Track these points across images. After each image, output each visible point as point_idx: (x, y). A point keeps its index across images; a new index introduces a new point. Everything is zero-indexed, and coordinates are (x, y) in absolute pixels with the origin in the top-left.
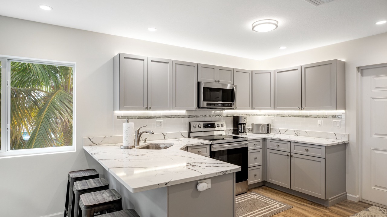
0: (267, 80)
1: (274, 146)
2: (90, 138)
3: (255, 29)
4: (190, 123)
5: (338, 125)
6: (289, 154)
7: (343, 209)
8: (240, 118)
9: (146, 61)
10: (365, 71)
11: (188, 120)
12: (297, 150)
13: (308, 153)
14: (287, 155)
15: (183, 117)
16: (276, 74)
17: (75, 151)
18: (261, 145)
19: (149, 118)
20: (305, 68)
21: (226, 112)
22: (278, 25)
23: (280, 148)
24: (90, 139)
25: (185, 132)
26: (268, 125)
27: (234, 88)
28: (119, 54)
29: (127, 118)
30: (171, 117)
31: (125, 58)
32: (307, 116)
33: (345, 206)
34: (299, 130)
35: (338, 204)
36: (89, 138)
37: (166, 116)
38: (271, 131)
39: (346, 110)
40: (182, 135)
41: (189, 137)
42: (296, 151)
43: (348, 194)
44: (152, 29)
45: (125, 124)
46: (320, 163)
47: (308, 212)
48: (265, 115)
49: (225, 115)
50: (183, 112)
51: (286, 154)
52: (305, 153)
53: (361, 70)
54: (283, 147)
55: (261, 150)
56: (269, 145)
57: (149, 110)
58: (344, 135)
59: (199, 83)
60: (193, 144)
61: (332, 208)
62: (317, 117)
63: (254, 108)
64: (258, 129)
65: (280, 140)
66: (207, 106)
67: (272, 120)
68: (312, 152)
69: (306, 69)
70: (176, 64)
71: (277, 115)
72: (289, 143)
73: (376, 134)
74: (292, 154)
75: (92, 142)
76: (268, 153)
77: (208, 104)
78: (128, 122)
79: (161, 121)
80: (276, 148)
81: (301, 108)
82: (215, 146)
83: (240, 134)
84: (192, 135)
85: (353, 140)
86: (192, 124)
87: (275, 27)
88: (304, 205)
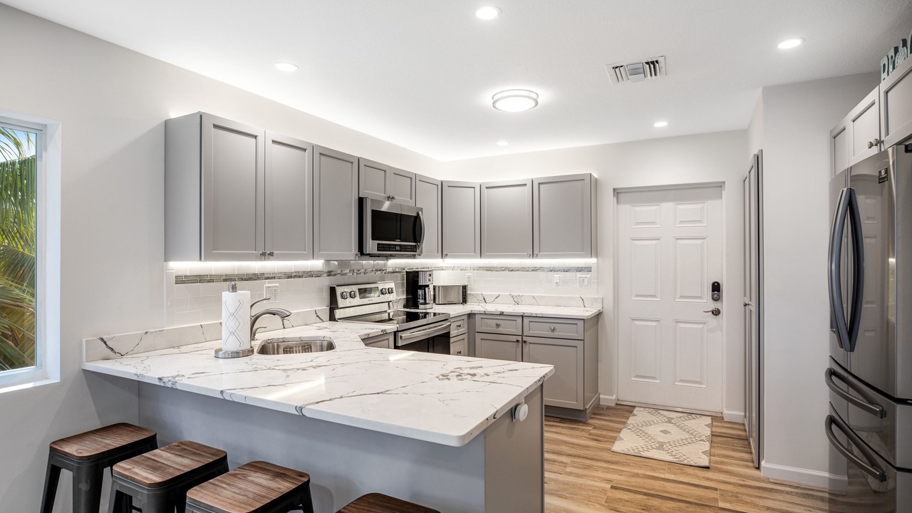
0: (467, 201)
1: (490, 325)
2: (104, 337)
3: (498, 105)
4: (334, 288)
5: (586, 283)
6: (520, 338)
7: (606, 420)
8: (421, 275)
9: (260, 139)
10: (621, 196)
11: (326, 282)
12: (533, 329)
13: (555, 333)
14: (518, 341)
15: (317, 274)
16: (485, 191)
17: (59, 381)
18: (466, 326)
19: (250, 279)
20: (539, 184)
21: (394, 263)
22: (539, 101)
23: (501, 330)
24: (105, 343)
25: (324, 308)
26: (464, 288)
27: (420, 213)
28: (201, 116)
29: (232, 281)
30: (295, 277)
31: (216, 126)
32: (535, 269)
33: (605, 415)
34: (521, 294)
35: (594, 414)
36: (102, 339)
37: (285, 274)
38: (469, 299)
39: (599, 259)
40: (318, 316)
41: (330, 320)
42: (532, 332)
43: (601, 396)
44: (286, 67)
45: (227, 296)
46: (575, 348)
47: (566, 435)
48: (453, 268)
49: (391, 270)
50: (317, 264)
51: (514, 339)
52: (550, 334)
53: (617, 192)
54: (507, 327)
55: (465, 336)
56: (480, 325)
57: (269, 259)
58: (596, 299)
59: (361, 201)
60: (369, 334)
61: (591, 421)
62: (551, 271)
63: (447, 255)
64: (445, 296)
65: (502, 314)
66: (378, 250)
67: (469, 277)
68: (562, 331)
69: (541, 186)
70: (320, 154)
71: (480, 268)
72: (520, 319)
73: (637, 296)
74: (525, 339)
75: (109, 350)
76: (478, 340)
77: (380, 247)
78: (234, 289)
79: (275, 286)
80: (494, 330)
81: (533, 255)
82: (405, 335)
83: (421, 306)
84: (338, 313)
85: (609, 305)
86: (339, 290)
87: (533, 103)
88: (559, 426)
